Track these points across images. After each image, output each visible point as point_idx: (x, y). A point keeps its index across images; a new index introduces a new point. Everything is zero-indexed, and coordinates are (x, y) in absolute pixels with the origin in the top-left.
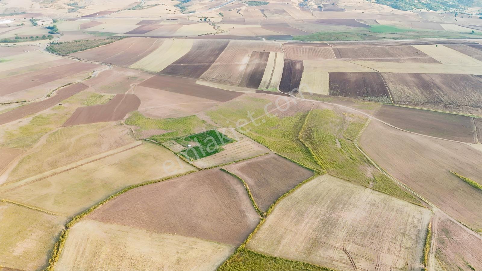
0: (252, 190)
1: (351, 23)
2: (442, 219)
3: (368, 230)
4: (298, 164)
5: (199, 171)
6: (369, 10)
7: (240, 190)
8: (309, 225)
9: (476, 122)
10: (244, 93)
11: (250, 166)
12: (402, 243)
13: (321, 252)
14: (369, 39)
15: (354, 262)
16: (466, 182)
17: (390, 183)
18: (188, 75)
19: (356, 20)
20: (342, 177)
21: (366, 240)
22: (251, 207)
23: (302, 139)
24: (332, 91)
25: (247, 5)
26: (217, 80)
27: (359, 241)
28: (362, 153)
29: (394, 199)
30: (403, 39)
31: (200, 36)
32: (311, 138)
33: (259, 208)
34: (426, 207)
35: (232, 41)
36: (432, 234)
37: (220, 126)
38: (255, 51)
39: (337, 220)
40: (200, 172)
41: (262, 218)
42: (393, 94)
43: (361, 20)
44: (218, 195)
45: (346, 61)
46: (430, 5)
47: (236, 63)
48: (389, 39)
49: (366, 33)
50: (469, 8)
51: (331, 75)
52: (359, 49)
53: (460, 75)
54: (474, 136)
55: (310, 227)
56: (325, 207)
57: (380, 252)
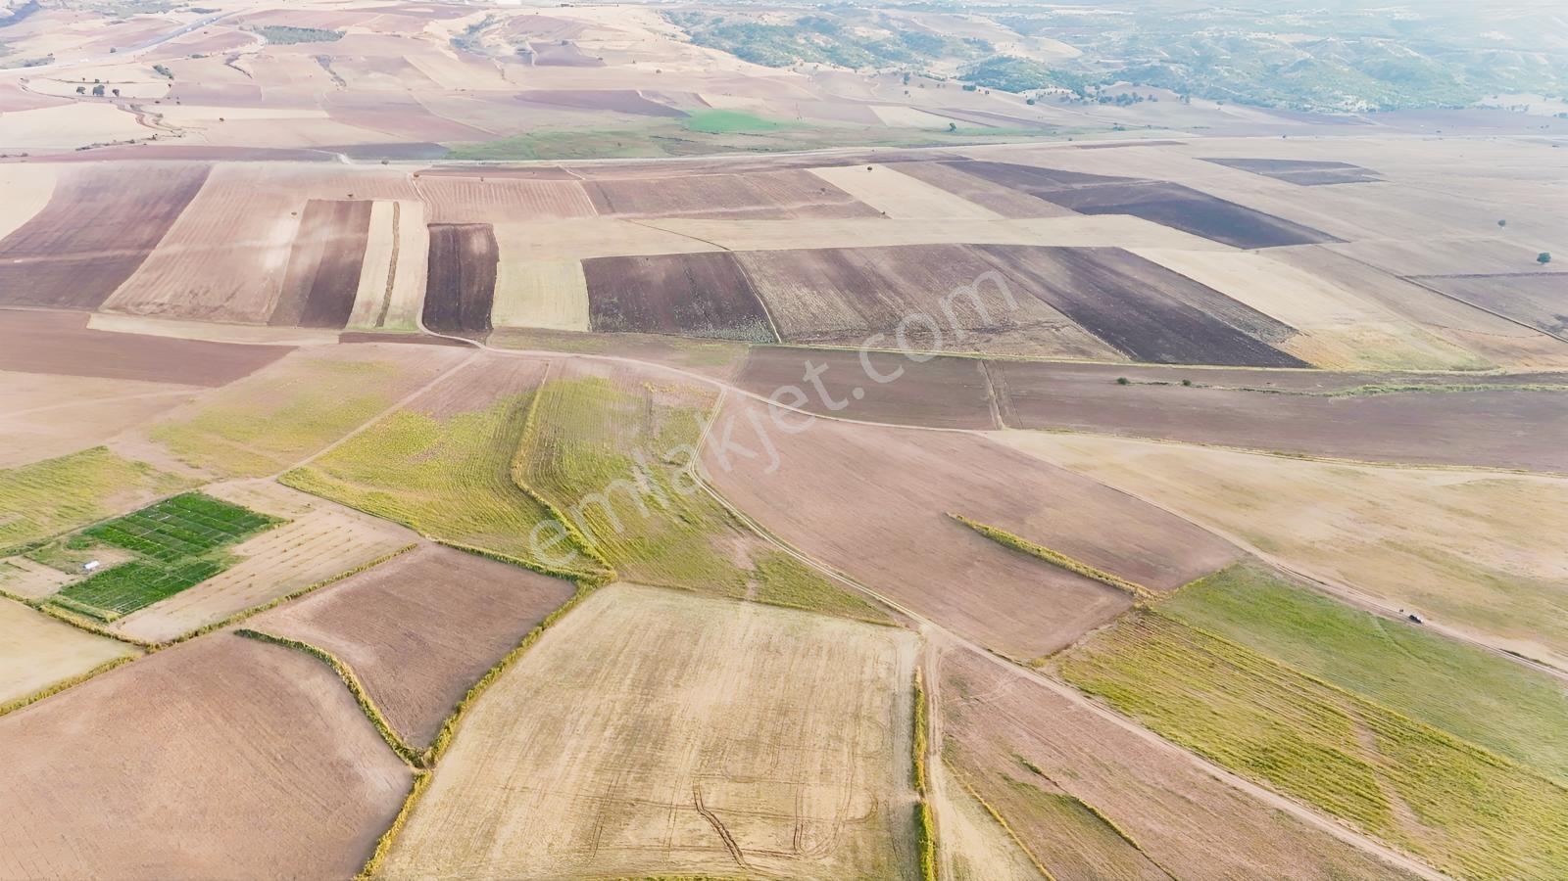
0: (370, 686)
1: (628, 102)
2: (947, 650)
3: (761, 726)
4: (523, 566)
5: (148, 653)
6: (674, 64)
7: (324, 694)
8: (582, 755)
9: (990, 371)
10: (296, 348)
11: (350, 600)
12: (855, 744)
13: (630, 835)
14: (687, 153)
15: (733, 837)
16: (989, 537)
17: (803, 574)
18: (51, 301)
19: (640, 94)
20: (665, 582)
21: (758, 759)
22: (377, 745)
23: (527, 482)
24: (601, 318)
25: (262, 39)
26: (177, 309)
27: (737, 768)
28: (714, 499)
29: (819, 619)
30: (780, 151)
31: (84, 153)
32: (552, 475)
33: (403, 739)
34: (903, 624)
35: (219, 167)
36: (927, 700)
37: (214, 474)
38: (317, 198)
39: (667, 720)
40: (148, 657)
41: (417, 771)
42: (776, 314)
43: (656, 95)
44: (239, 729)
45: (628, 220)
46: (839, 52)
47: (248, 243)
48: (744, 150)
49: (677, 133)
50: (934, 62)
51: (591, 268)
52: (662, 184)
53: (936, 247)
54: (991, 409)
55: (586, 761)
56: (625, 688)
57: (800, 788)
